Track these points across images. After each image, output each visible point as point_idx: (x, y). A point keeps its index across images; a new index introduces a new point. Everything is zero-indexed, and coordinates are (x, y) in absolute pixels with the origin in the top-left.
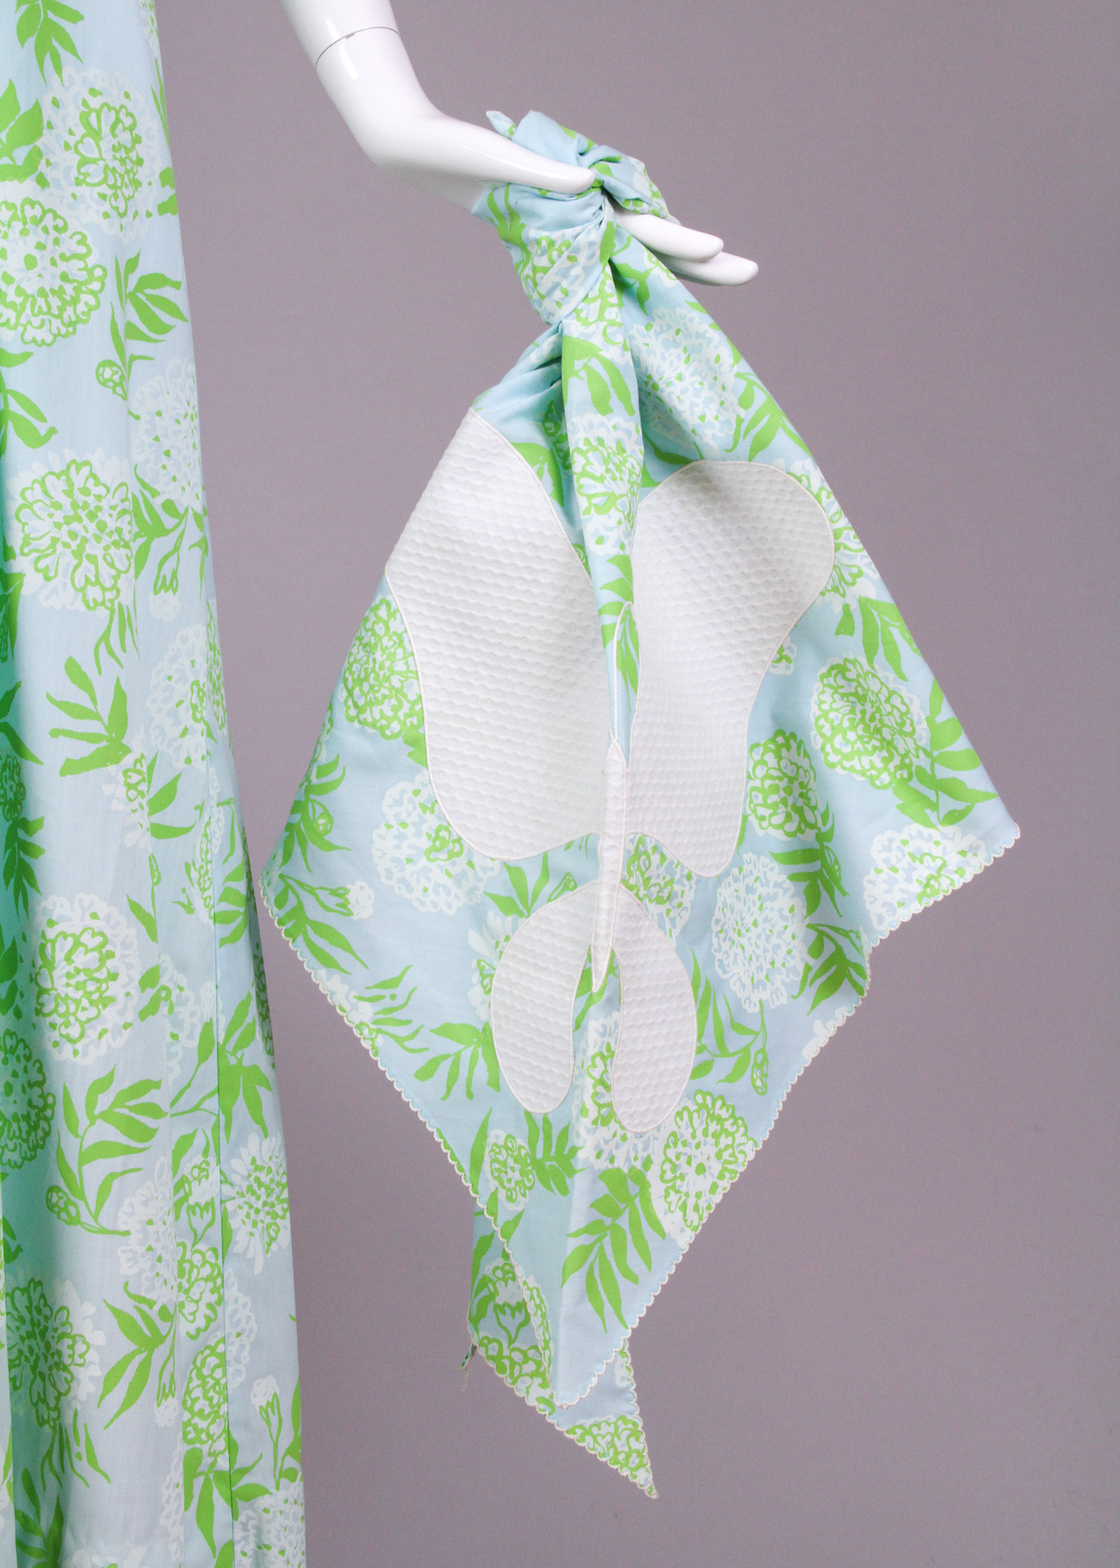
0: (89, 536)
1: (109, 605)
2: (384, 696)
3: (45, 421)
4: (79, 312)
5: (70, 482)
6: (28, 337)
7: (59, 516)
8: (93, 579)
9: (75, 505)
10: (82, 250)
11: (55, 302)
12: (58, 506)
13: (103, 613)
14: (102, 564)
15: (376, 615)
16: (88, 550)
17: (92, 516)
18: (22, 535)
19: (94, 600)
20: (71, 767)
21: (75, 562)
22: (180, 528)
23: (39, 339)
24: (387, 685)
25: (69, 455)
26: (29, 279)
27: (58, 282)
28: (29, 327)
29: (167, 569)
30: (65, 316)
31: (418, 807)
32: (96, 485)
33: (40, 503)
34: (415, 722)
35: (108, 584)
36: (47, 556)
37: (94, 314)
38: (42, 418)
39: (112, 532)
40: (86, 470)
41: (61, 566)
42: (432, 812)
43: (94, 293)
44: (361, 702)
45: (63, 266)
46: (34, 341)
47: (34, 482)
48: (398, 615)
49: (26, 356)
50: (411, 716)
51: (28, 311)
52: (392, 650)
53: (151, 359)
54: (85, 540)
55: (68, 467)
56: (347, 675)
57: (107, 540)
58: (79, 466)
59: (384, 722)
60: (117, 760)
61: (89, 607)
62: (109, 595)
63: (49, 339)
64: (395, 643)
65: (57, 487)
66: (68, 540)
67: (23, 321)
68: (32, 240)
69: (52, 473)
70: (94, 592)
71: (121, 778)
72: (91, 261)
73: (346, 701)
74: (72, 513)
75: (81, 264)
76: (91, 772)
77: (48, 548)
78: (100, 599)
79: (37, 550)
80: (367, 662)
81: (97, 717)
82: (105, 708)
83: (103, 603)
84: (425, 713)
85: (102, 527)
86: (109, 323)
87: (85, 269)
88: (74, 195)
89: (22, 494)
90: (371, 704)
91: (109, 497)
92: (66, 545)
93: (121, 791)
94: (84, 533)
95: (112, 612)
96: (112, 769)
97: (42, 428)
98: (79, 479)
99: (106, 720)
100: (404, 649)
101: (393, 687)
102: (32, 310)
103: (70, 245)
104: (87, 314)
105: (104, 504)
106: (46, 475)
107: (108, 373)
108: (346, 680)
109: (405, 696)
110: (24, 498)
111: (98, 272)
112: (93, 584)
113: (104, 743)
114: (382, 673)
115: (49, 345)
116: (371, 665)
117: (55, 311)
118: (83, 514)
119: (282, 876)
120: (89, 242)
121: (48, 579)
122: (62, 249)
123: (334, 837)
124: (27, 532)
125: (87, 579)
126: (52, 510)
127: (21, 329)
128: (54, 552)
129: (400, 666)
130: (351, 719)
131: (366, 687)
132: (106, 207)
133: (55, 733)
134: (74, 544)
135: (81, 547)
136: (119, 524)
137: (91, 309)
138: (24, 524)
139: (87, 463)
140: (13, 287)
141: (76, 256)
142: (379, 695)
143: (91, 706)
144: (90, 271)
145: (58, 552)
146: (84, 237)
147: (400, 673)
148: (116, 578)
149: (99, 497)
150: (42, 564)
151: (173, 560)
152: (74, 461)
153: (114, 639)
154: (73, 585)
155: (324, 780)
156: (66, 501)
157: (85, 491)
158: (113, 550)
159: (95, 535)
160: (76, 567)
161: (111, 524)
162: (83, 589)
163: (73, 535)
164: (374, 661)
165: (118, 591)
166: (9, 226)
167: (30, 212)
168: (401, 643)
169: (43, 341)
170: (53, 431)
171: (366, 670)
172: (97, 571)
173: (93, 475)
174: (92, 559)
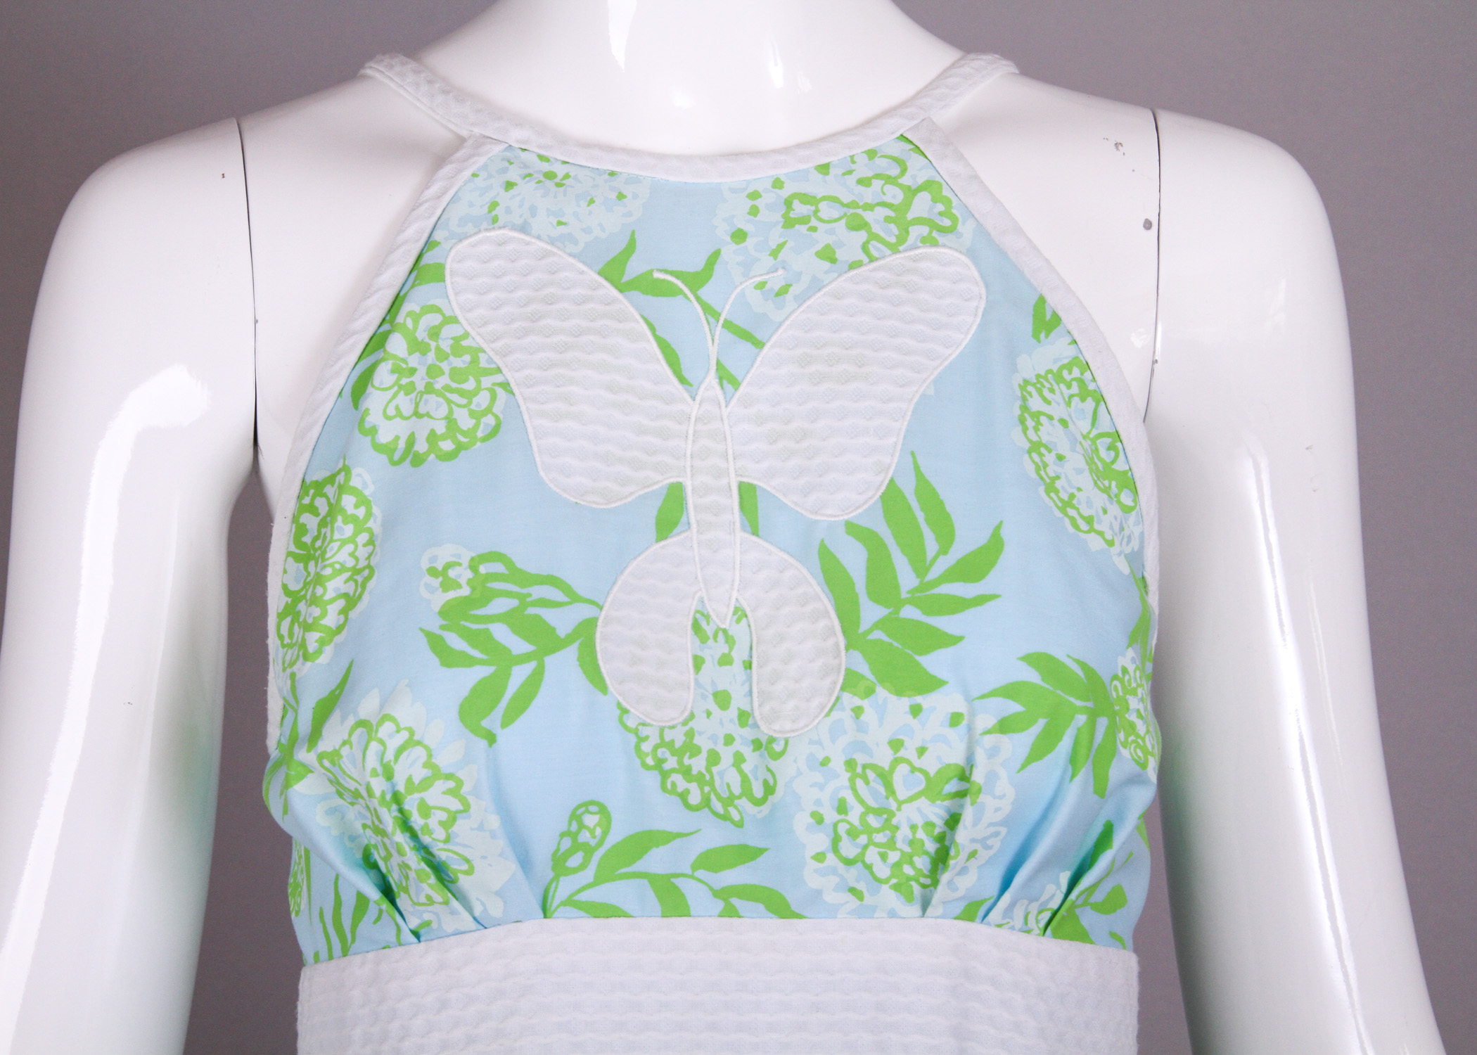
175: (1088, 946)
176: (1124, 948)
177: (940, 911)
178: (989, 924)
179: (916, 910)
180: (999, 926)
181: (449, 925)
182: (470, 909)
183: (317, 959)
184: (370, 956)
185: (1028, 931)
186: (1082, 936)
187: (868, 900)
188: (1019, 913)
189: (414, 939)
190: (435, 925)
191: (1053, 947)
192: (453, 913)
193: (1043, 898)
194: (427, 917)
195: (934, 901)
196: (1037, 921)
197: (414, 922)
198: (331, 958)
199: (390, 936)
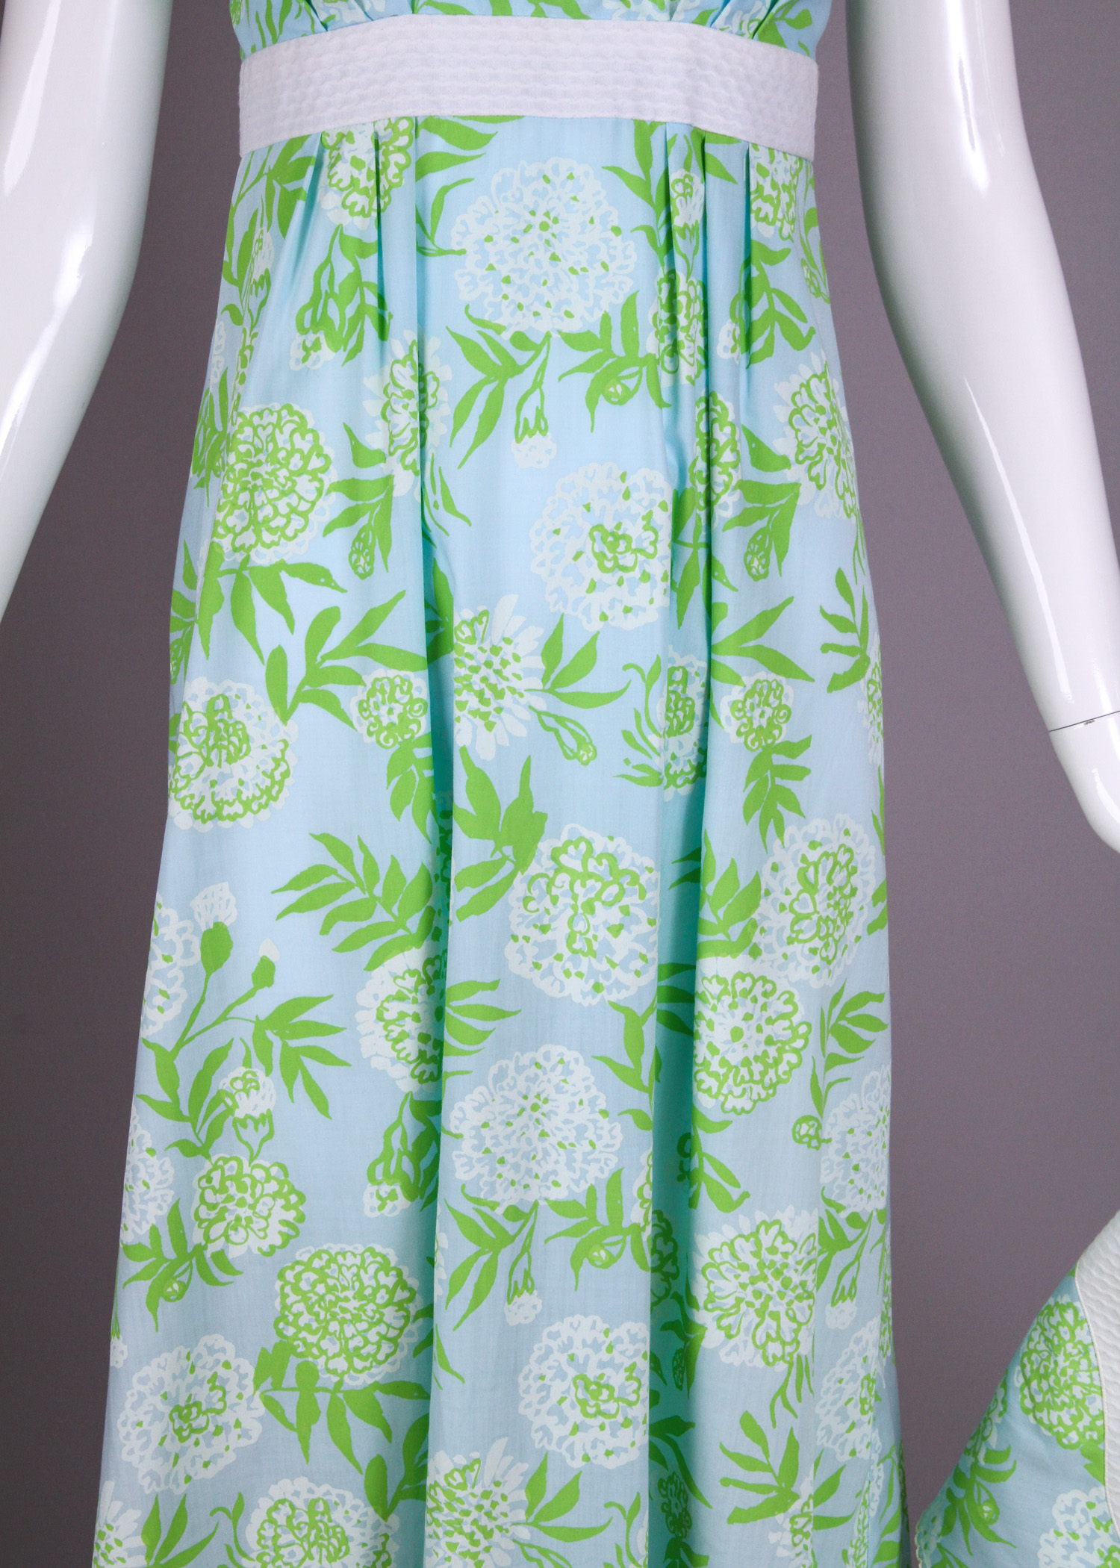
0: (774, 1293)
1: (788, 1359)
2: (1064, 1404)
3: (739, 1186)
4: (780, 1072)
5: (758, 1244)
6: (728, 1106)
7: (745, 1277)
8: (774, 1335)
9: (762, 1265)
10: (789, 1008)
11: (757, 1068)
12: (745, 1267)
13: (781, 1367)
14: (784, 1319)
15: (1062, 1316)
16: (772, 1307)
17: (778, 1273)
18: (706, 1291)
19: (774, 1356)
20: (739, 1516)
21: (757, 1320)
22: (863, 1236)
23: (739, 1107)
24: (1068, 1393)
25: (760, 1216)
26: (734, 1051)
27: (763, 1047)
28: (730, 1097)
29: (846, 1281)
30: (767, 1080)
31: (1091, 1520)
32: (783, 1243)
33: (728, 1265)
34: (1095, 1436)
35: (788, 1339)
36: (731, 1314)
37: (795, 1071)
38: (736, 1184)
39: (796, 1287)
40: (775, 1229)
41: (744, 1325)
42: (1107, 1530)
43: (796, 1051)
44: (1039, 1398)
45: (768, 1030)
46: (734, 1109)
47: (723, 1244)
48: (1085, 1325)
49: (725, 1124)
50: (1091, 1429)
51: (730, 1081)
52: (1077, 1358)
53: (847, 1079)
54: (769, 1297)
55: (758, 1231)
56: (1025, 1360)
57: (791, 1294)
58: (768, 1226)
59: (1061, 1429)
60: (784, 1508)
61: (768, 1363)
62: (788, 1349)
63: (748, 1106)
64: (1080, 1352)
65: (745, 1248)
66: (750, 1298)
67: (725, 1091)
68: (740, 1012)
69: (741, 1236)
70: (774, 1348)
71: (788, 1526)
72: (796, 1019)
73: (1022, 1389)
74: (758, 1273)
75: (786, 1023)
76: (759, 1521)
77: (732, 1307)
78: (779, 1354)
79: (720, 1309)
80: (1048, 1359)
81: (768, 1468)
82: (776, 1460)
83: (783, 1357)
84: (1107, 1431)
85: (786, 1283)
86: (809, 1077)
87: (790, 1027)
88: (785, 956)
89: (711, 1253)
90: (1050, 1406)
91: (796, 1252)
92: (750, 1304)
93: (787, 1538)
94: (768, 1291)
95: (791, 1365)
96: (780, 1517)
97: (735, 1193)
98: (766, 1239)
99: (777, 1472)
100: (1090, 1361)
101: (1074, 1397)
102: (735, 1080)
103: (778, 1006)
104: (788, 1073)
105: (790, 1260)
106: (735, 1238)
107: (804, 1129)
108: (1023, 1366)
109: (1087, 1409)
110: (712, 1258)
111: (803, 1029)
112: (773, 1340)
113: (774, 1494)
114: (1063, 1379)
115: (748, 1112)
116: (1052, 1366)
117: (757, 1077)
118: (769, 1273)
119: (939, 1546)
120: (796, 999)
121: (729, 1337)
122: (770, 1013)
123: (998, 1528)
124: (712, 1289)
125: (768, 1336)
126: (739, 1271)
127: (721, 1098)
128: (737, 1312)
129: (1084, 1378)
130: (1026, 1411)
131: (1044, 1385)
132: (816, 961)
133: (726, 1482)
134: (758, 1303)
135: (765, 1305)
136: (804, 1277)
137: (792, 1067)
138: (710, 1282)
139: (777, 1222)
140: (717, 1058)
141: (783, 1016)
142: (1058, 1401)
143: (763, 1458)
144: (793, 1029)
145: (741, 1312)
146: (792, 995)
147: (1083, 1385)
148: (796, 1331)
149: (786, 1254)
150: (725, 1322)
151: (853, 1270)
152: (764, 1222)
153: (791, 1392)
154: (754, 1342)
155: (994, 1467)
156: (753, 1262)
157: (773, 1250)
158: (796, 1304)
159: (779, 1292)
160: (758, 1326)
161: (796, 1279)
162: (764, 1346)
163: (758, 1294)
164: (1056, 1362)
165: (798, 1343)
166: (719, 999)
167: (740, 985)
168: (1086, 1353)
169: (743, 1109)
170: (745, 1195)
171: (1046, 1367)
172: (779, 1326)
173: (781, 1233)
174: (775, 1316)
175: (783, 49)
176: (808, 55)
177: (682, 16)
178: (715, 28)
179: (665, 16)
180: (722, 30)
181: (348, 17)
182: (362, 7)
183: (254, 49)
184: (293, 41)
185: (742, 35)
186: (780, 42)
187: (633, 8)
188: (736, 21)
189: (323, 29)
190: (337, 18)
191: (759, 47)
192: (351, 8)
193: (753, 11)
194: (332, 12)
195: (679, 8)
196: (749, 29)
197: (323, 16)
198: (264, 46)
199: (307, 26)
